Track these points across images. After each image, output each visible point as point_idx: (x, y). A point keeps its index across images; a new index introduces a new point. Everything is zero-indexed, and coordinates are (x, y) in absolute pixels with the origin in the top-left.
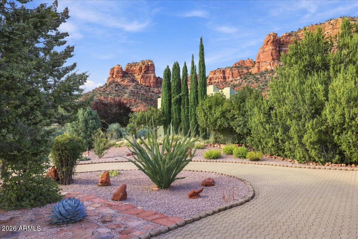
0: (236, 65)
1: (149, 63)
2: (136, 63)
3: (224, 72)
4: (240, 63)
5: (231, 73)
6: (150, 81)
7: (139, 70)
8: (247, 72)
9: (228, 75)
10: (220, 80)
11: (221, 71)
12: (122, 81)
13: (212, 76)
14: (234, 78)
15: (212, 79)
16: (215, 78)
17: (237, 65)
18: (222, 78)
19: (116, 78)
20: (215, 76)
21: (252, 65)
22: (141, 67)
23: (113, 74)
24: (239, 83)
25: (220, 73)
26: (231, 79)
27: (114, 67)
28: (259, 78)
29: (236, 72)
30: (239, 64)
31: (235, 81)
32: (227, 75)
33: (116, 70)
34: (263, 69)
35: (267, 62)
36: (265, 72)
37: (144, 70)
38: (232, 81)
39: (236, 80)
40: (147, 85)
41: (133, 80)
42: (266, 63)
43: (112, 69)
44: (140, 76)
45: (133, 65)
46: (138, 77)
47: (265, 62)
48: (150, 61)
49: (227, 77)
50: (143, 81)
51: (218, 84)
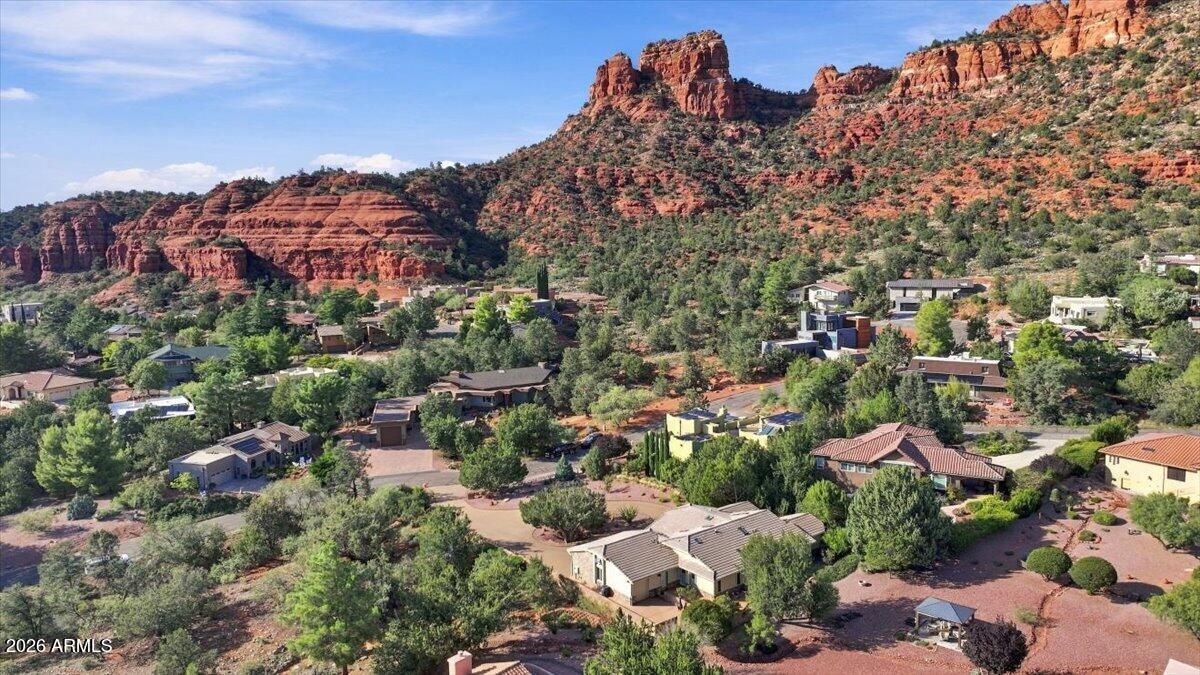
0: (997, 26)
1: (711, 44)
2: (673, 41)
3: (953, 57)
4: (1014, 19)
5: (975, 61)
6: (713, 99)
7: (681, 67)
8: (1035, 50)
9: (967, 66)
10: (936, 86)
11: (941, 53)
12: (633, 105)
13: (911, 71)
14: (985, 77)
15: (912, 82)
16: (921, 79)
17: (1004, 27)
18: (944, 80)
19: (616, 98)
20: (922, 71)
21: (1055, 23)
22: (688, 57)
23: (606, 84)
24: (998, 98)
25: (939, 63)
26: (973, 81)
27: (607, 62)
28: (1063, 85)
29: (992, 54)
30: (1010, 20)
31: (987, 88)
32: (961, 68)
33: (613, 71)
34: (1089, 43)
35: (1106, 15)
36: (1094, 54)
37: (695, 66)
38: (976, 89)
39: (990, 87)
40: (705, 113)
41: (665, 103)
42: (1103, 19)
43: (603, 67)
44: (685, 86)
45: (664, 50)
46: (680, 91)
47: (1100, 17)
48: (712, 35)
49: (961, 76)
50: (692, 102)
51: (928, 101)
